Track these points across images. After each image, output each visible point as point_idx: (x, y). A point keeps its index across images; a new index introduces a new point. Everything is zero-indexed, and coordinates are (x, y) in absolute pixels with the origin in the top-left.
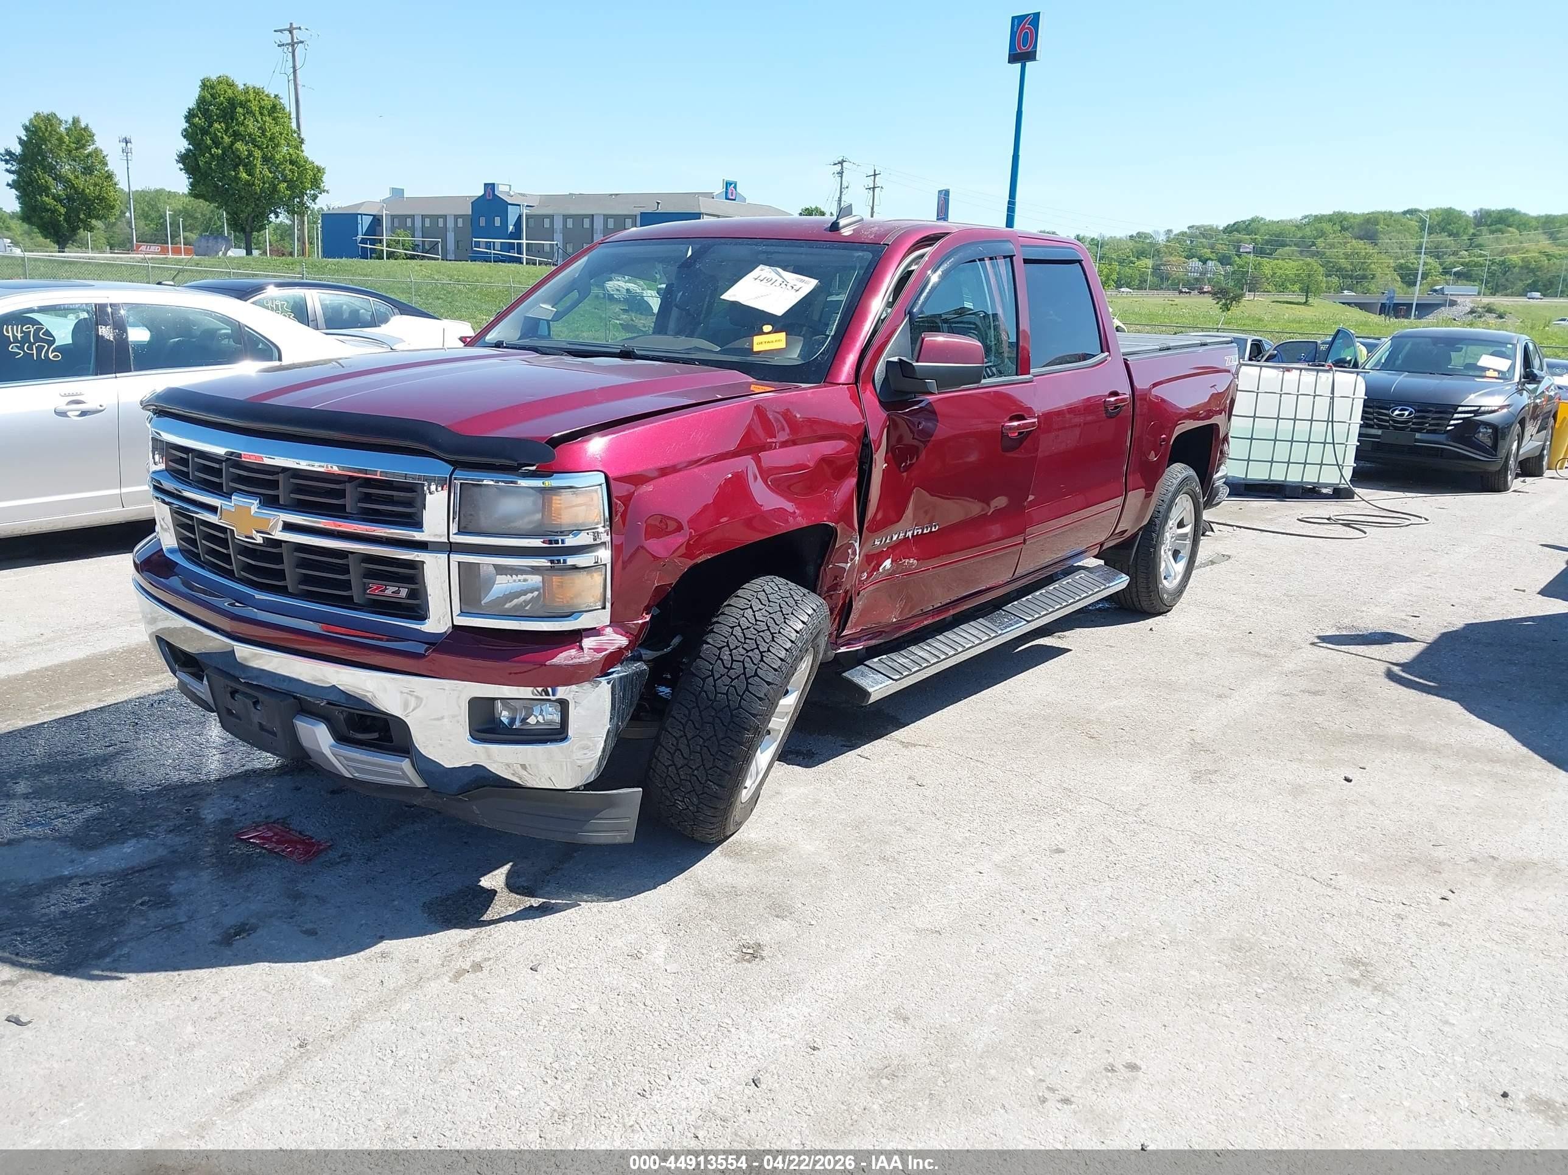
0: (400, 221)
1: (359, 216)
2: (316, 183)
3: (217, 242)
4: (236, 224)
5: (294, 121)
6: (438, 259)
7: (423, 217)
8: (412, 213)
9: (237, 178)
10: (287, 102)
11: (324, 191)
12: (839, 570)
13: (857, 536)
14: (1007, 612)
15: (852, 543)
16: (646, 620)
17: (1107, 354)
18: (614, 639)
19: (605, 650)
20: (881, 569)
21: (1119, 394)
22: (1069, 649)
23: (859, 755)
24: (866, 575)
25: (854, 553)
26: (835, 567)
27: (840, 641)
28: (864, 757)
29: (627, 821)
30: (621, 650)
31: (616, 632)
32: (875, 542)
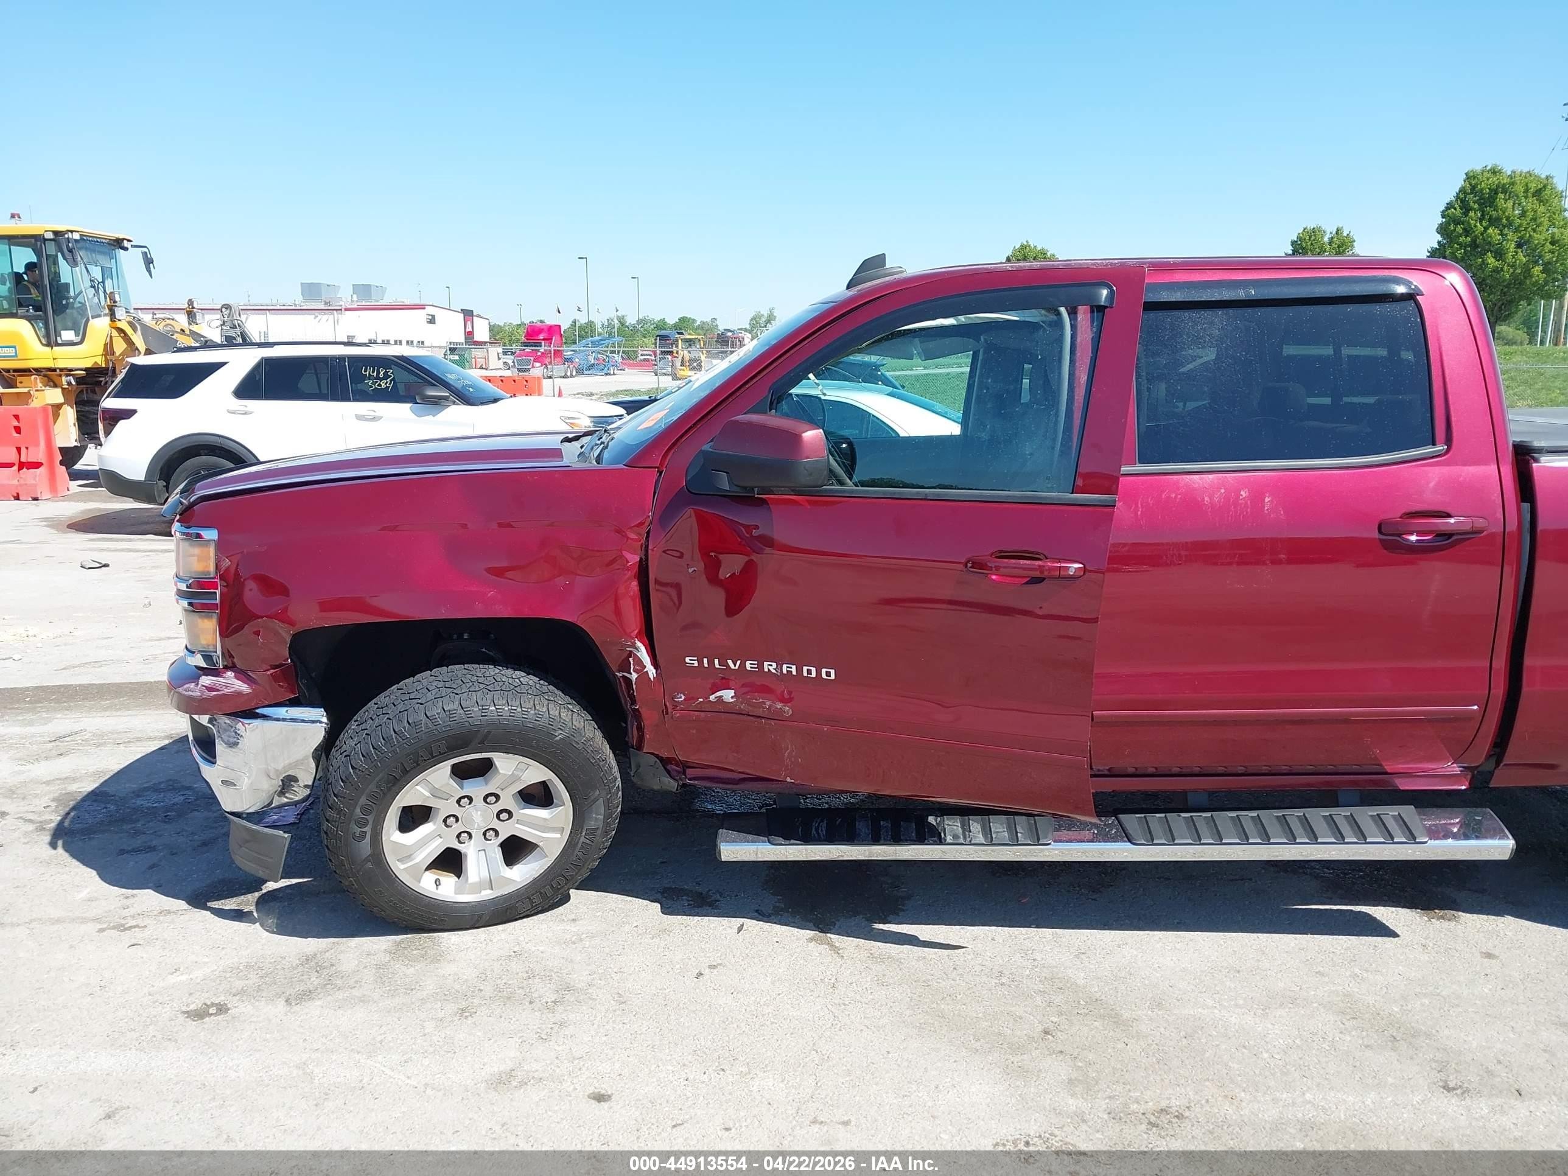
10: (1562, 183)
12: (628, 681)
13: (639, 644)
14: (1119, 822)
15: (631, 651)
16: (269, 673)
17: (1441, 448)
18: (232, 683)
19: (219, 690)
20: (712, 698)
21: (1449, 516)
22: (1395, 935)
23: (742, 925)
24: (683, 697)
25: (639, 662)
26: (623, 676)
27: (688, 771)
28: (740, 929)
29: (269, 860)
30: (238, 694)
31: (236, 678)
32: (687, 660)
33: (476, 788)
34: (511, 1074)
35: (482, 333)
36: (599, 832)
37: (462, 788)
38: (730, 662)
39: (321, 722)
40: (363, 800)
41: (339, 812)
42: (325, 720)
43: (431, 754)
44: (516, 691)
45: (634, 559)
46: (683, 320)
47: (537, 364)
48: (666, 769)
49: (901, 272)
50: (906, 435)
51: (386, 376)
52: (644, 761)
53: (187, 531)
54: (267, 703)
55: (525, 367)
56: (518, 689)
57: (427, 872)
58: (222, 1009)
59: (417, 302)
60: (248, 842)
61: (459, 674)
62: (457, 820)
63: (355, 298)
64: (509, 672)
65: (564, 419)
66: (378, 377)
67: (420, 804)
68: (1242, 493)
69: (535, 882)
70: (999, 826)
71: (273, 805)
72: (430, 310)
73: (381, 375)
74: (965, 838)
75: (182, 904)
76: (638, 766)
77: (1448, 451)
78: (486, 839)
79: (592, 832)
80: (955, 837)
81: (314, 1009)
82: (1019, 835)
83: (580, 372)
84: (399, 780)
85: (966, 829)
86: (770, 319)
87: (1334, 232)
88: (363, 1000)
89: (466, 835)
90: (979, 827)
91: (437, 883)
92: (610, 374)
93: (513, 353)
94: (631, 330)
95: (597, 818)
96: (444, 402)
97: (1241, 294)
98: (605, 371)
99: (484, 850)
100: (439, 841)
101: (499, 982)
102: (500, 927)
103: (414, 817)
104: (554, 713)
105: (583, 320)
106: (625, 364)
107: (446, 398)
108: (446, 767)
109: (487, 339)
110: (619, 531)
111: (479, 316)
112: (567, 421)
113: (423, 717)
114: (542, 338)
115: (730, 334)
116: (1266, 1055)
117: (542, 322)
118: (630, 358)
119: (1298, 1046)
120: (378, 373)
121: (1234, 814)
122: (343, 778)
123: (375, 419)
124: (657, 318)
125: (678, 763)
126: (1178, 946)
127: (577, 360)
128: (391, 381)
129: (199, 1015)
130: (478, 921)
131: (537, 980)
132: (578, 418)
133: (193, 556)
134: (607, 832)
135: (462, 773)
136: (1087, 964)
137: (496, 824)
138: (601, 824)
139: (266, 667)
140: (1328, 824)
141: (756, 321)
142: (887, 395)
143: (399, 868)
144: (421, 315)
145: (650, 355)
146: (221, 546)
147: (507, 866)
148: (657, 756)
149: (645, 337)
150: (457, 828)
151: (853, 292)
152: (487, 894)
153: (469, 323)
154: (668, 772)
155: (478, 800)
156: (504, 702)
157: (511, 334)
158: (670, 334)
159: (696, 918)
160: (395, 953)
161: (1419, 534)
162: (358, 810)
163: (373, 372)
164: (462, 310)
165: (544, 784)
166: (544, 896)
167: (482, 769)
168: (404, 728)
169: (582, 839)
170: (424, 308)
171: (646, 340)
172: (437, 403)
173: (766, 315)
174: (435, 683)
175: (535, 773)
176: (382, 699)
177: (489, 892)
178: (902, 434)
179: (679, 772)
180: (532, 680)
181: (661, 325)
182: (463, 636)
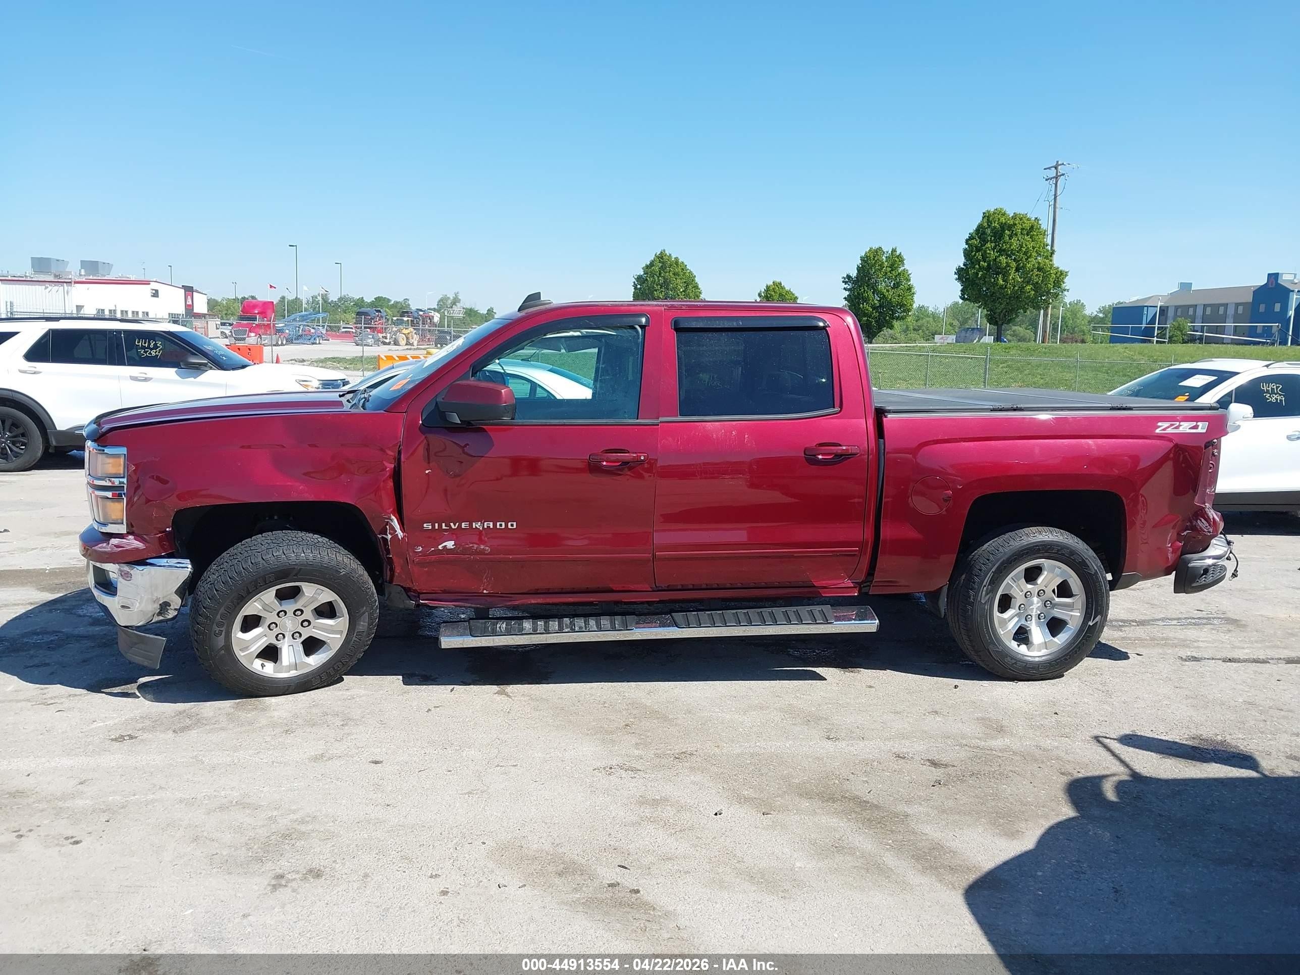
0: (1184, 311)
1: (1146, 308)
2: (1058, 283)
3: (973, 333)
4: (992, 319)
5: (1050, 237)
6: (1164, 342)
7: (1205, 306)
8: (1196, 304)
9: (995, 284)
10: (1045, 224)
11: (1065, 290)
12: (385, 540)
13: (393, 517)
14: (672, 617)
15: (388, 522)
16: (158, 536)
17: (837, 409)
18: (132, 543)
19: (123, 547)
20: (440, 547)
21: (840, 445)
22: (826, 680)
23: (453, 688)
24: (421, 549)
25: (393, 529)
26: (383, 537)
27: (421, 596)
28: (452, 690)
29: (153, 655)
30: (137, 549)
31: (135, 539)
32: (425, 525)
33: (290, 606)
34: (322, 755)
35: (201, 306)
36: (365, 633)
37: (281, 605)
38: (452, 524)
39: (187, 568)
40: (222, 610)
41: (207, 617)
42: (190, 566)
43: (265, 582)
44: (315, 545)
45: (390, 466)
46: (378, 299)
47: (253, 334)
48: (408, 595)
49: (550, 303)
50: (561, 398)
51: (156, 347)
52: (394, 590)
53: (100, 448)
54: (155, 555)
55: (242, 337)
56: (317, 544)
57: (257, 659)
58: (131, 737)
59: (142, 278)
60: (136, 644)
61: (280, 535)
62: (277, 626)
63: (83, 272)
64: (311, 535)
65: (299, 382)
66: (149, 347)
67: (256, 613)
68: (734, 432)
69: (324, 665)
70: (605, 621)
71: (152, 622)
72: (154, 286)
73: (152, 346)
74: (586, 629)
75: (84, 691)
76: (390, 593)
77: (840, 411)
78: (294, 638)
79: (360, 634)
80: (580, 628)
81: (193, 733)
82: (616, 625)
83: (290, 341)
84: (244, 598)
85: (587, 623)
86: (456, 301)
87: (890, 252)
88: (222, 729)
89: (281, 635)
90: (594, 622)
91: (263, 666)
92: (316, 344)
93: (231, 325)
94: (333, 306)
95: (363, 625)
96: (203, 368)
97: (734, 325)
98: (312, 341)
99: (292, 645)
100: (266, 638)
101: (306, 718)
102: (301, 694)
103: (251, 623)
104: (340, 558)
105: (290, 297)
106: (329, 335)
107: (205, 365)
108: (272, 591)
109: (205, 311)
110: (382, 450)
111: (197, 292)
112: (302, 383)
113: (260, 559)
114: (256, 312)
115: (421, 313)
116: (741, 730)
117: (253, 297)
118: (334, 331)
119: (758, 726)
120: (149, 344)
121: (734, 611)
122: (210, 597)
123: (146, 380)
124: (357, 297)
125: (415, 591)
126: (705, 688)
127: (287, 331)
128: (160, 350)
129: (120, 739)
130: (288, 690)
131: (329, 716)
132: (310, 381)
133: (109, 463)
134: (369, 634)
135: (282, 596)
136: (653, 696)
137: (300, 629)
138: (365, 629)
139: (155, 532)
140: (784, 615)
141: (443, 303)
142: (549, 371)
143: (241, 655)
144: (146, 290)
145: (352, 328)
146: (129, 458)
147: (307, 656)
148: (402, 587)
149: (345, 313)
150: (276, 631)
151: (523, 313)
152: (293, 673)
153: (189, 298)
154: (409, 596)
155: (290, 614)
156: (310, 551)
157: (228, 308)
158: (369, 311)
159: (425, 686)
160: (236, 707)
161: (823, 454)
162: (219, 617)
163: (145, 343)
164: (183, 286)
165: (330, 604)
166: (329, 674)
167: (292, 594)
168: (249, 566)
169: (354, 638)
170: (149, 284)
171: (348, 316)
172: (198, 369)
173: (452, 298)
174: (266, 541)
175: (327, 596)
176: (231, 550)
177: (295, 671)
178: (558, 397)
179: (415, 596)
180: (325, 540)
181: (360, 303)
182: (274, 518)
